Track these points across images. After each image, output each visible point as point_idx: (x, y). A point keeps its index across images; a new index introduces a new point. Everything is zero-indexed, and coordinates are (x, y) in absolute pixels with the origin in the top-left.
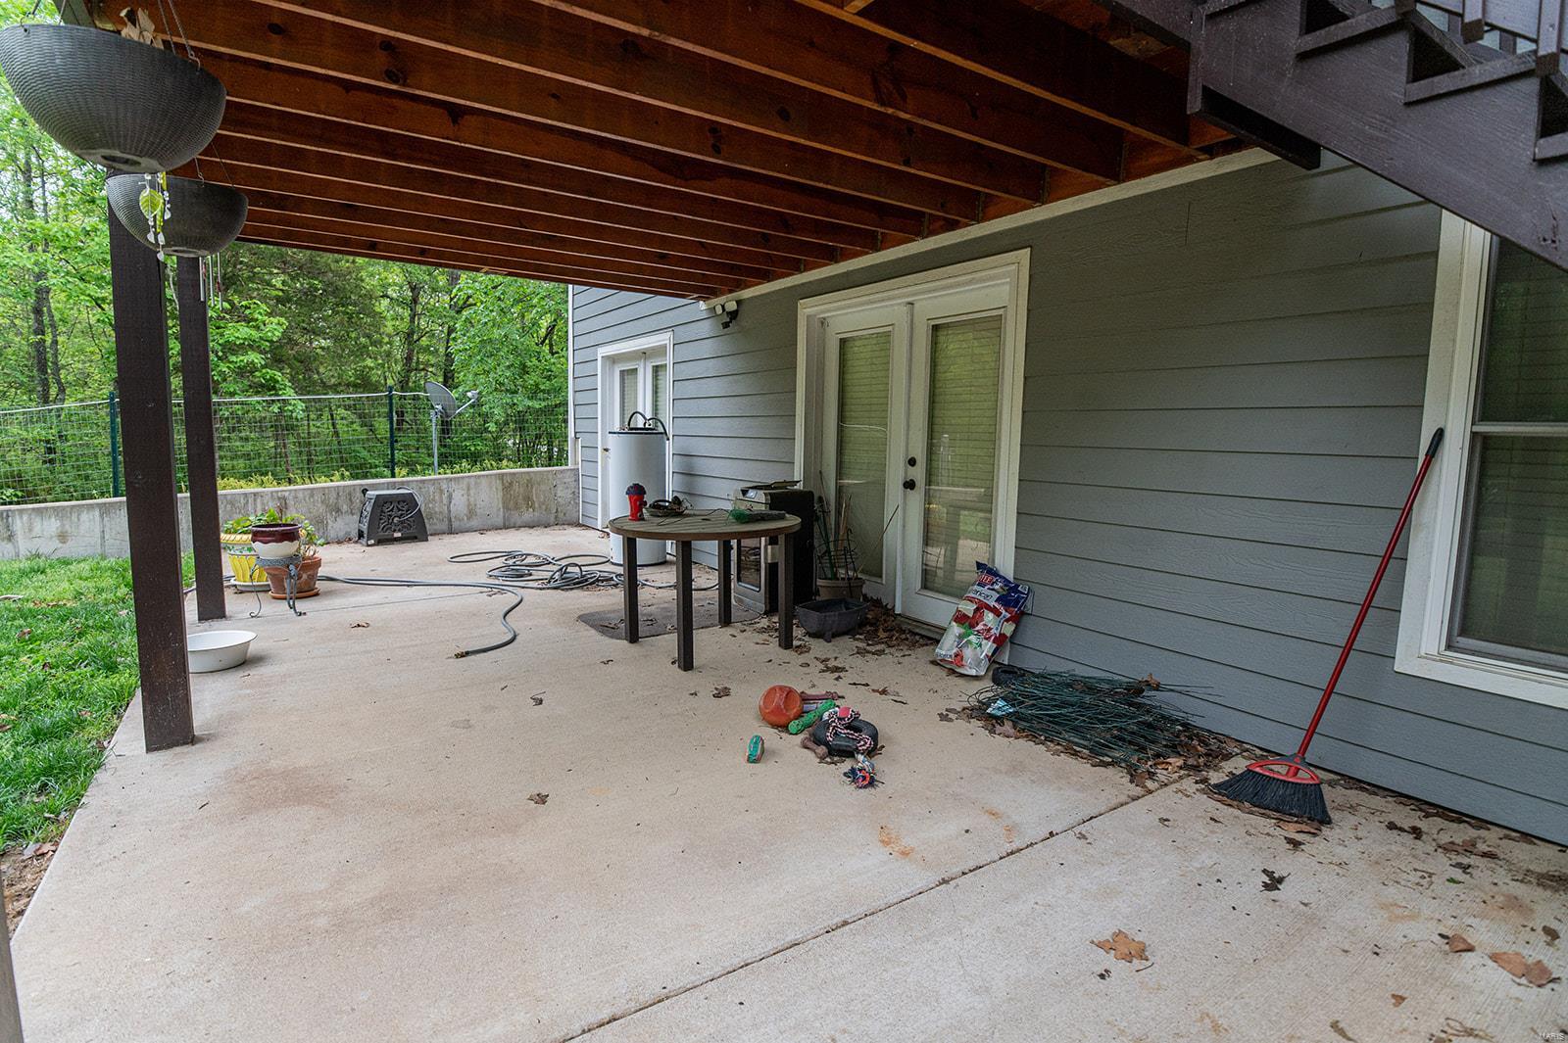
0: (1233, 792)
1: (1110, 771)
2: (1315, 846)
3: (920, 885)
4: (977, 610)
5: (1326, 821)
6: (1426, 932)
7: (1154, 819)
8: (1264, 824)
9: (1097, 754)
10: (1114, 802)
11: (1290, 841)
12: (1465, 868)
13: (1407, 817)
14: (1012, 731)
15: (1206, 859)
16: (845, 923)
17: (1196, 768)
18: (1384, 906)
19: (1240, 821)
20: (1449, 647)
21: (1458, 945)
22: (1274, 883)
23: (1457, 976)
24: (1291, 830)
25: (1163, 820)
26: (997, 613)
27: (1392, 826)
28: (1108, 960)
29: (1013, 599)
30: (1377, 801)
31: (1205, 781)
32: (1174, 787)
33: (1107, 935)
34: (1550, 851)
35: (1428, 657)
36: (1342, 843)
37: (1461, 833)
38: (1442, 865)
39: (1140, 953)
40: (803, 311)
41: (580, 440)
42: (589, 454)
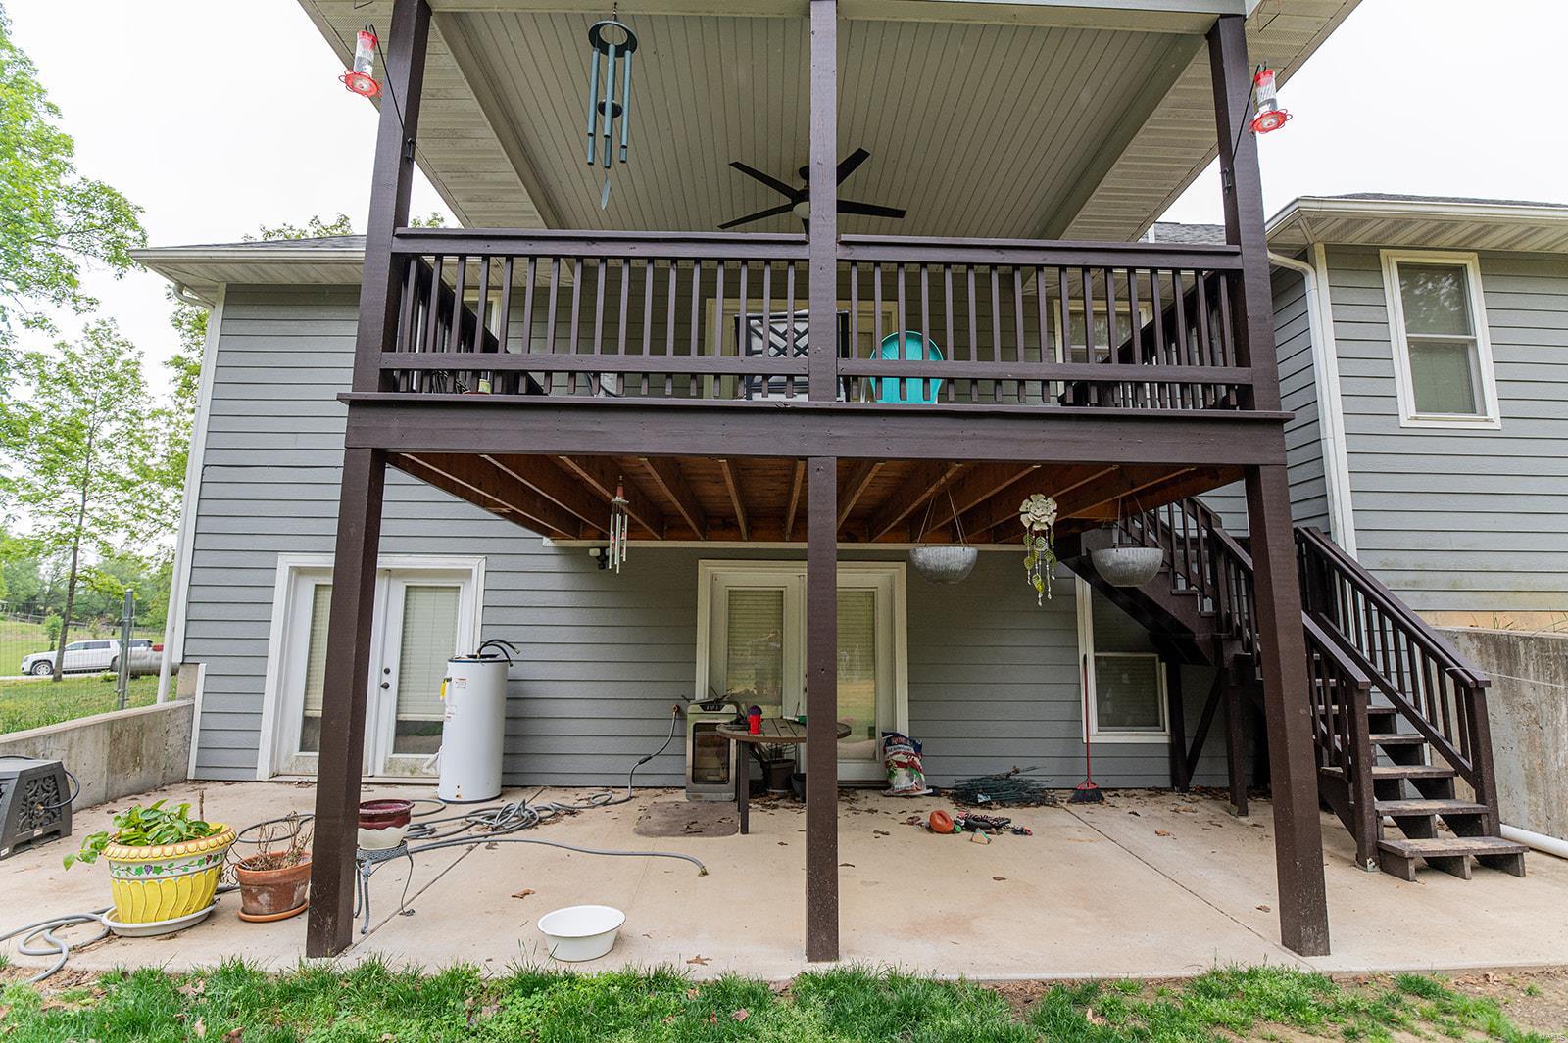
3: (1115, 844)
20: (1098, 730)
28: (1169, 837)
35: (1094, 735)
39: (1167, 833)
40: (705, 568)
41: (202, 667)
42: (230, 685)
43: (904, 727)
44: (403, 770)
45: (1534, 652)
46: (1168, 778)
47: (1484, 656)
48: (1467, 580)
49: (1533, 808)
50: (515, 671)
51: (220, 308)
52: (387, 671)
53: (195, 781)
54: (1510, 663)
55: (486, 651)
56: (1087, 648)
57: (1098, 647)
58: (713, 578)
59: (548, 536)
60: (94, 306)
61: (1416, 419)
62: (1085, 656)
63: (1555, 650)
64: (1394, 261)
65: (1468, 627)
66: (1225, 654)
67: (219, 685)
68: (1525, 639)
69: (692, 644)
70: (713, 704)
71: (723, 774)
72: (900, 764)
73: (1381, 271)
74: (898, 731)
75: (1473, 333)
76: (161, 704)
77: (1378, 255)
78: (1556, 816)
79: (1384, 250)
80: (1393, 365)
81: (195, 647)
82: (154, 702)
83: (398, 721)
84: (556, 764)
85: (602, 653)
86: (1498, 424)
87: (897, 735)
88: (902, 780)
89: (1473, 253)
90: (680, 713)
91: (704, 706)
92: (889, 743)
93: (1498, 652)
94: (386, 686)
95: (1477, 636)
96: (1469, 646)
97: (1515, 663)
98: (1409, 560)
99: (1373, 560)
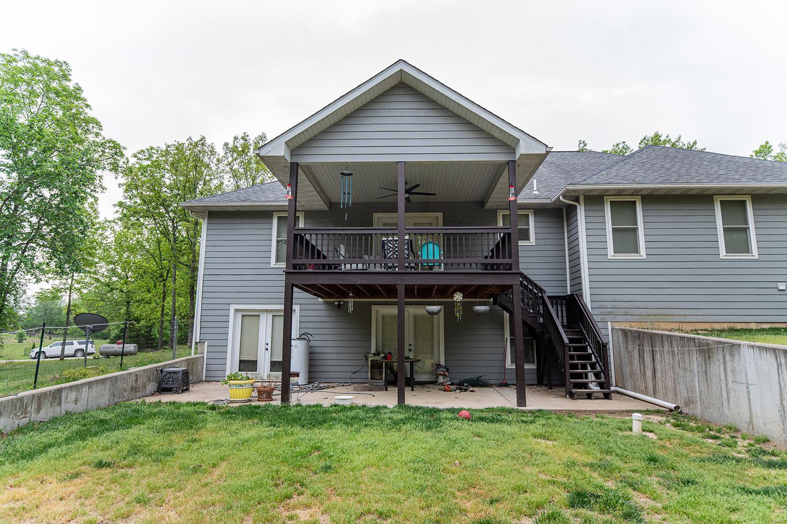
0: (499, 386)
20: (511, 364)
35: (510, 366)
40: (374, 308)
41: (206, 343)
42: (216, 349)
43: (443, 363)
44: (273, 378)
46: (536, 381)
47: (622, 336)
48: (630, 311)
50: (312, 343)
51: (206, 220)
52: (267, 344)
53: (206, 381)
55: (303, 337)
56: (507, 335)
57: (511, 335)
58: (377, 312)
59: (320, 297)
60: (104, 190)
61: (614, 256)
62: (507, 338)
64: (609, 200)
66: (545, 336)
67: (211, 349)
69: (370, 334)
70: (377, 354)
71: (381, 377)
72: (440, 374)
73: (604, 204)
75: (637, 225)
76: (193, 356)
77: (603, 198)
79: (605, 196)
80: (606, 237)
81: (204, 337)
82: (191, 355)
83: (271, 361)
84: (325, 375)
85: (340, 337)
86: (644, 257)
87: (440, 365)
88: (441, 379)
89: (639, 196)
90: (367, 358)
91: (374, 354)
92: (437, 368)
93: (625, 334)
94: (267, 349)
95: (621, 330)
96: (620, 333)
97: (627, 338)
98: (610, 305)
99: (596, 305)
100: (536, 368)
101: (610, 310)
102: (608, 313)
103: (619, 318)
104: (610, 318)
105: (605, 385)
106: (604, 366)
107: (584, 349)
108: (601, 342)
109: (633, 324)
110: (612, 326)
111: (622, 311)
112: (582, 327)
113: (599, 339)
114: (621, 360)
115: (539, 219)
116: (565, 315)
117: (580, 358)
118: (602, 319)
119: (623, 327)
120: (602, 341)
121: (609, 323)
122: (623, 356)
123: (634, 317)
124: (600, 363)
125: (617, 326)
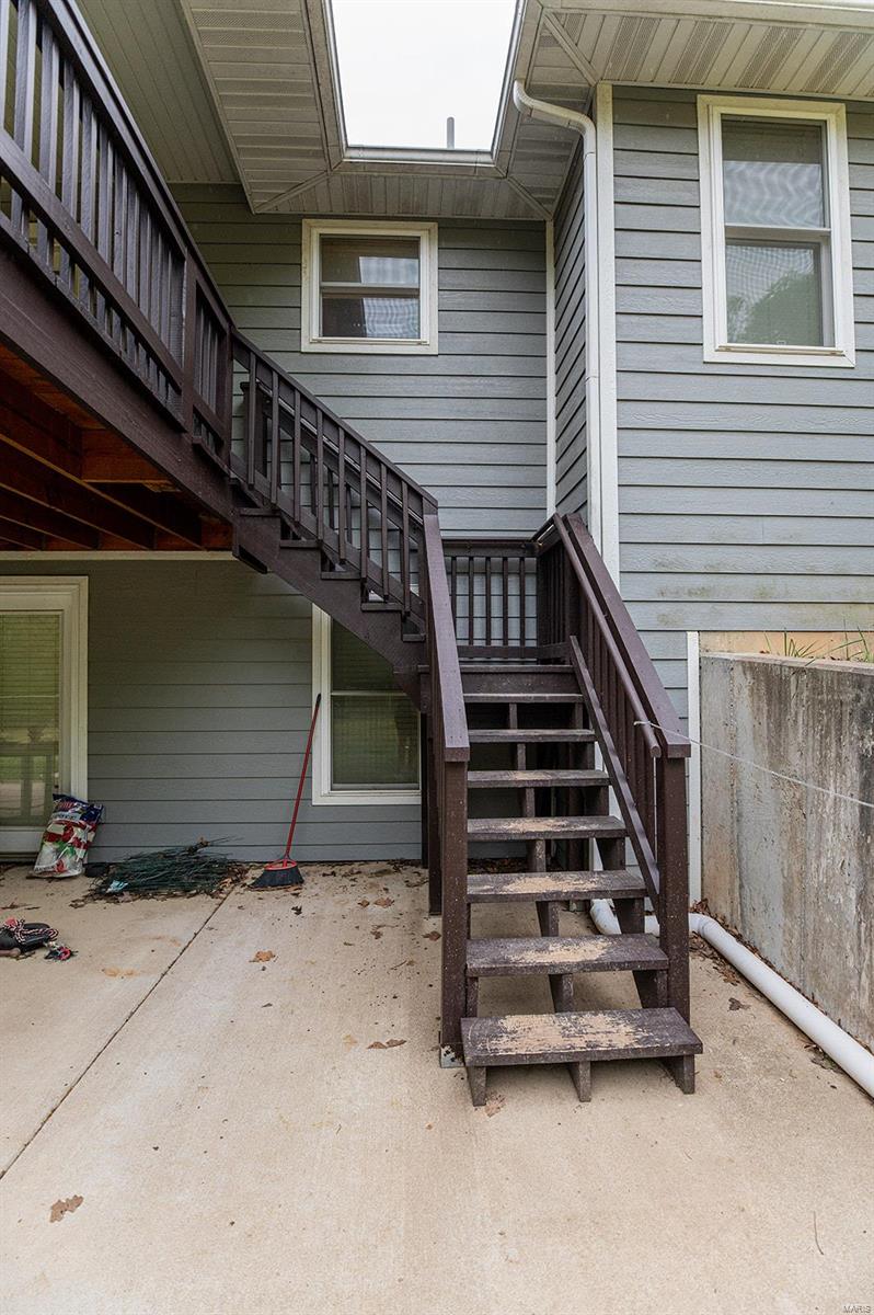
0: (260, 884)
1: (198, 897)
2: (303, 893)
3: (154, 981)
4: (65, 829)
5: (302, 882)
6: (353, 905)
7: (235, 909)
8: (281, 892)
9: (186, 891)
10: (212, 910)
11: (294, 894)
12: (354, 880)
13: (328, 870)
14: (130, 898)
15: (268, 914)
16: (132, 1013)
17: (238, 880)
18: (338, 903)
19: (271, 895)
20: (332, 789)
21: (364, 904)
22: (298, 911)
23: (369, 913)
24: (292, 890)
25: (239, 908)
26: (83, 827)
27: (324, 875)
28: (262, 964)
29: (91, 815)
30: (313, 868)
31: (245, 885)
32: (233, 892)
33: (253, 957)
34: (374, 864)
35: (325, 796)
36: (311, 888)
37: (346, 869)
38: (346, 881)
39: (271, 956)
43: (79, 788)
45: (806, 693)
47: (755, 696)
48: (779, 587)
49: (788, 937)
54: (780, 709)
56: (322, 684)
57: (336, 684)
61: (728, 349)
62: (320, 695)
63: (828, 692)
64: (717, 112)
65: (758, 655)
68: (799, 671)
73: (697, 129)
74: (73, 794)
75: (827, 224)
77: (695, 103)
78: (810, 957)
79: (704, 96)
80: (700, 268)
86: (850, 359)
87: (71, 798)
89: (838, 105)
93: (769, 691)
95: (750, 667)
96: (743, 681)
97: (784, 710)
98: (697, 558)
99: (644, 558)
100: (417, 800)
101: (701, 581)
102: (690, 593)
103: (734, 616)
104: (696, 615)
105: (660, 982)
106: (660, 865)
107: (577, 755)
108: (654, 743)
109: (801, 641)
110: (703, 649)
111: (745, 587)
112: (579, 654)
113: (645, 721)
114: (736, 802)
115: (455, 260)
116: (531, 610)
117: (548, 802)
118: (662, 618)
119: (753, 654)
120: (659, 734)
121: (692, 637)
122: (747, 794)
123: (792, 610)
124: (644, 842)
125: (724, 648)
